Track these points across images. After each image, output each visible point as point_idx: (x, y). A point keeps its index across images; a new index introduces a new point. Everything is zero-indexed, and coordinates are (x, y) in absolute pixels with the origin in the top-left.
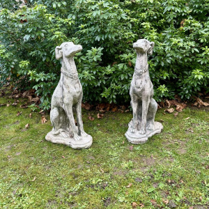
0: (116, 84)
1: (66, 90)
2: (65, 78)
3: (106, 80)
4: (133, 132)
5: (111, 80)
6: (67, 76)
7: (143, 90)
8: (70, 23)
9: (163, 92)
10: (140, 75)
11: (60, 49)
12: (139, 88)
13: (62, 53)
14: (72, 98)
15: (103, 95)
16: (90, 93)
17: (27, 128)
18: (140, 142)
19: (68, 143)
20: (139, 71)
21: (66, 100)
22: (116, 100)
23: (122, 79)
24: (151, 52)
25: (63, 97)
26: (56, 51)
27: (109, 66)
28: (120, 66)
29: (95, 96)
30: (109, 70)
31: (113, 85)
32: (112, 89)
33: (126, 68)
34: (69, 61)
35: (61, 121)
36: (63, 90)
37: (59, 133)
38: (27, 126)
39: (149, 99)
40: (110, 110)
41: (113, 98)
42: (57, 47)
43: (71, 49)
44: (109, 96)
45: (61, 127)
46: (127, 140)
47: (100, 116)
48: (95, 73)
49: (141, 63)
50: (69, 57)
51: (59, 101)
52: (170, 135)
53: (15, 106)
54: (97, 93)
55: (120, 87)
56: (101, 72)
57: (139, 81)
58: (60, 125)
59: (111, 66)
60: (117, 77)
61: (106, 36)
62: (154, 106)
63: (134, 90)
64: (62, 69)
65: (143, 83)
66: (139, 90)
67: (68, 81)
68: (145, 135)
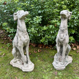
0: (48, 36)
1: (19, 39)
2: (19, 32)
3: (43, 33)
4: (57, 63)
5: (46, 33)
6: (20, 31)
7: (64, 40)
8: (27, 5)
9: (72, 40)
10: (63, 31)
11: (16, 14)
12: (62, 38)
13: (17, 16)
14: (23, 43)
15: (41, 41)
16: (35, 39)
17: (4, 55)
18: (61, 69)
19: (20, 68)
20: (63, 29)
21: (19, 45)
22: (48, 43)
23: (51, 33)
24: (70, 18)
25: (18, 43)
26: (14, 15)
27: (45, 26)
28: (51, 26)
29: (37, 41)
30: (45, 28)
31: (46, 36)
32: (46, 38)
33: (54, 27)
34: (21, 21)
35: (18, 55)
36: (18, 38)
37: (16, 61)
38: (4, 54)
39: (67, 45)
40: (45, 47)
41: (46, 42)
42: (14, 13)
43: (22, 14)
44: (45, 41)
45: (18, 58)
46: (53, 67)
47: (40, 51)
48: (37, 29)
49: (64, 24)
50: (21, 19)
51: (16, 44)
52: (77, 64)
53: (3, 43)
54: (38, 39)
55: (50, 37)
56: (41, 29)
57: (62, 35)
58: (17, 57)
59: (46, 26)
60: (49, 32)
61: (44, 11)
62: (69, 49)
63: (59, 40)
64: (18, 27)
65: (65, 36)
66: (62, 40)
67: (20, 33)
68: (64, 65)
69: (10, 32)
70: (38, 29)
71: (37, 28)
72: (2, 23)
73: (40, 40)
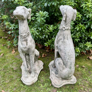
38: (2, 54)
47: (44, 55)
53: (6, 39)
69: (10, 28)
70: (42, 29)
71: (40, 28)
72: (2, 14)
73: (45, 44)
